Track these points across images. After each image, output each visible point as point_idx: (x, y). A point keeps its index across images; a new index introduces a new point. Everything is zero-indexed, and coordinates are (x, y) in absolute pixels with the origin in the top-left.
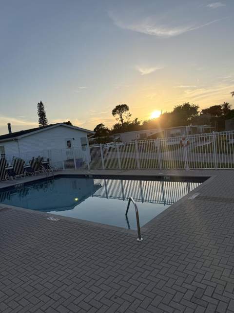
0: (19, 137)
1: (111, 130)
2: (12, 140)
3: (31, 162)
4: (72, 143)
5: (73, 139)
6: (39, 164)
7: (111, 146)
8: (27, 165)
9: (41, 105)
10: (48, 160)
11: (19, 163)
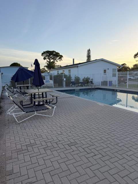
0: (79, 65)
1: (131, 68)
2: (75, 67)
3: (83, 80)
4: (107, 71)
5: (108, 69)
6: (87, 81)
7: (130, 77)
8: (81, 81)
9: (89, 50)
10: (92, 79)
11: (77, 79)
